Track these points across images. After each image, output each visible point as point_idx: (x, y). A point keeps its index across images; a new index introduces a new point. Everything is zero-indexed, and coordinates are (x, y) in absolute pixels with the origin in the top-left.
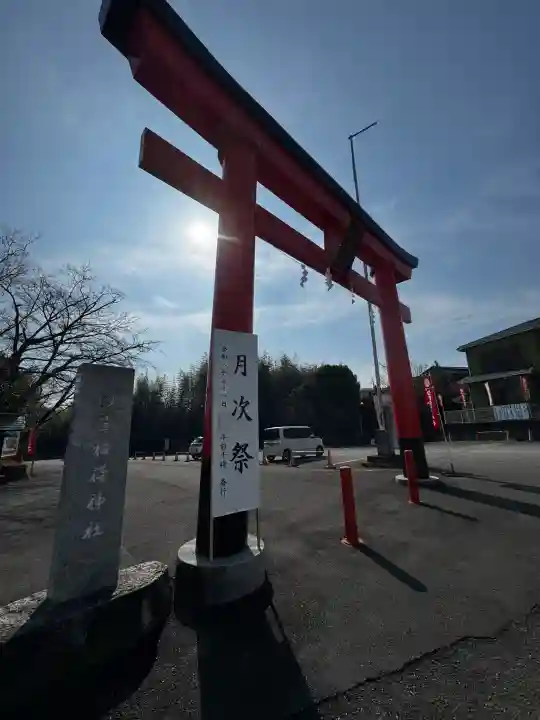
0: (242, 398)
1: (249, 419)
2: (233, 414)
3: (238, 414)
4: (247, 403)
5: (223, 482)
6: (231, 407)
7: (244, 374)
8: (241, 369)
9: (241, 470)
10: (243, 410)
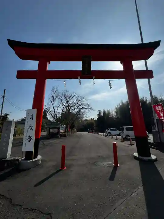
0: (31, 125)
1: (32, 130)
2: (29, 129)
3: (30, 129)
4: (32, 126)
5: (25, 144)
6: (28, 127)
7: (32, 119)
8: (32, 118)
9: (29, 142)
10: (31, 128)
